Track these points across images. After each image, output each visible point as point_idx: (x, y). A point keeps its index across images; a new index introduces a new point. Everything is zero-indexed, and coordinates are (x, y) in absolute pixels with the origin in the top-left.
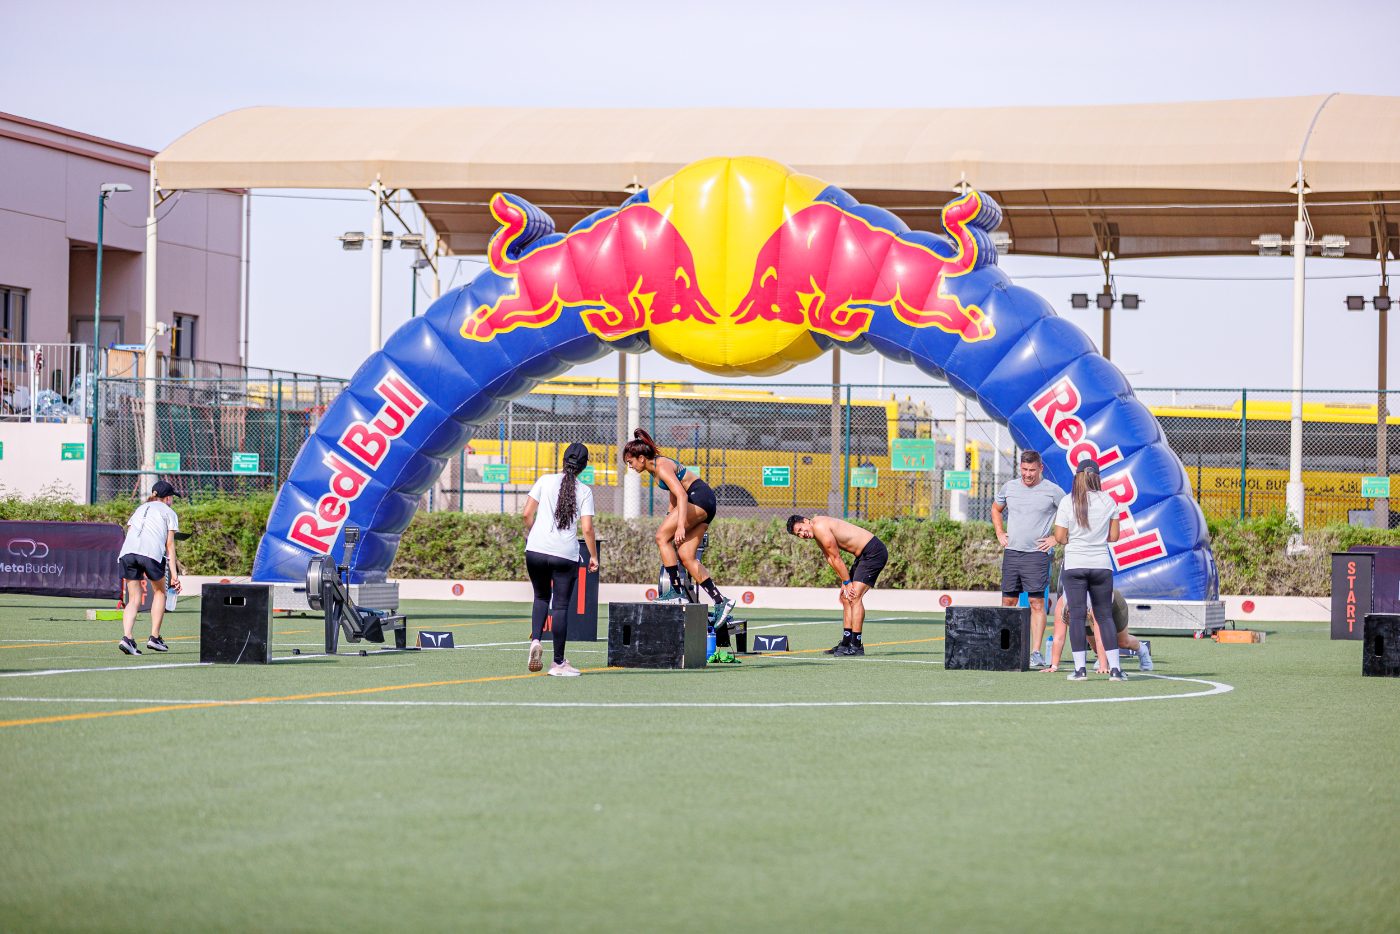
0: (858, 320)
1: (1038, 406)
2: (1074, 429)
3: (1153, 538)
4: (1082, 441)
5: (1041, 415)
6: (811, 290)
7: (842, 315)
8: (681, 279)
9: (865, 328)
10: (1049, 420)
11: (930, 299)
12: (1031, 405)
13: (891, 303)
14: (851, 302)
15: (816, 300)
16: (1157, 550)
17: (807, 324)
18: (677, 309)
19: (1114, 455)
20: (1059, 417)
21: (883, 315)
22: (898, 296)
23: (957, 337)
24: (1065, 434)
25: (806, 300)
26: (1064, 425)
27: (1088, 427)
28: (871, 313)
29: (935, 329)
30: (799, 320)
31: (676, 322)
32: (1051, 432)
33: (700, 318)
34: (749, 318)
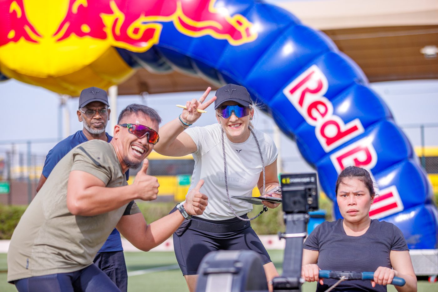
0: (149, 34)
1: (292, 91)
2: (322, 109)
3: (390, 195)
4: (329, 117)
5: (294, 99)
6: (110, 12)
7: (136, 31)
8: (15, 12)
9: (155, 40)
10: (301, 102)
11: (204, 13)
12: (286, 91)
13: (174, 18)
14: (143, 19)
15: (116, 21)
16: (394, 205)
17: (111, 41)
18: (12, 34)
19: (355, 128)
20: (310, 99)
21: (168, 28)
22: (179, 12)
23: (225, 42)
24: (315, 113)
25: (107, 20)
26: (314, 105)
27: (335, 106)
28: (159, 28)
29: (208, 37)
30: (103, 36)
31: (11, 45)
32: (303, 111)
33: (28, 39)
34: (66, 36)
